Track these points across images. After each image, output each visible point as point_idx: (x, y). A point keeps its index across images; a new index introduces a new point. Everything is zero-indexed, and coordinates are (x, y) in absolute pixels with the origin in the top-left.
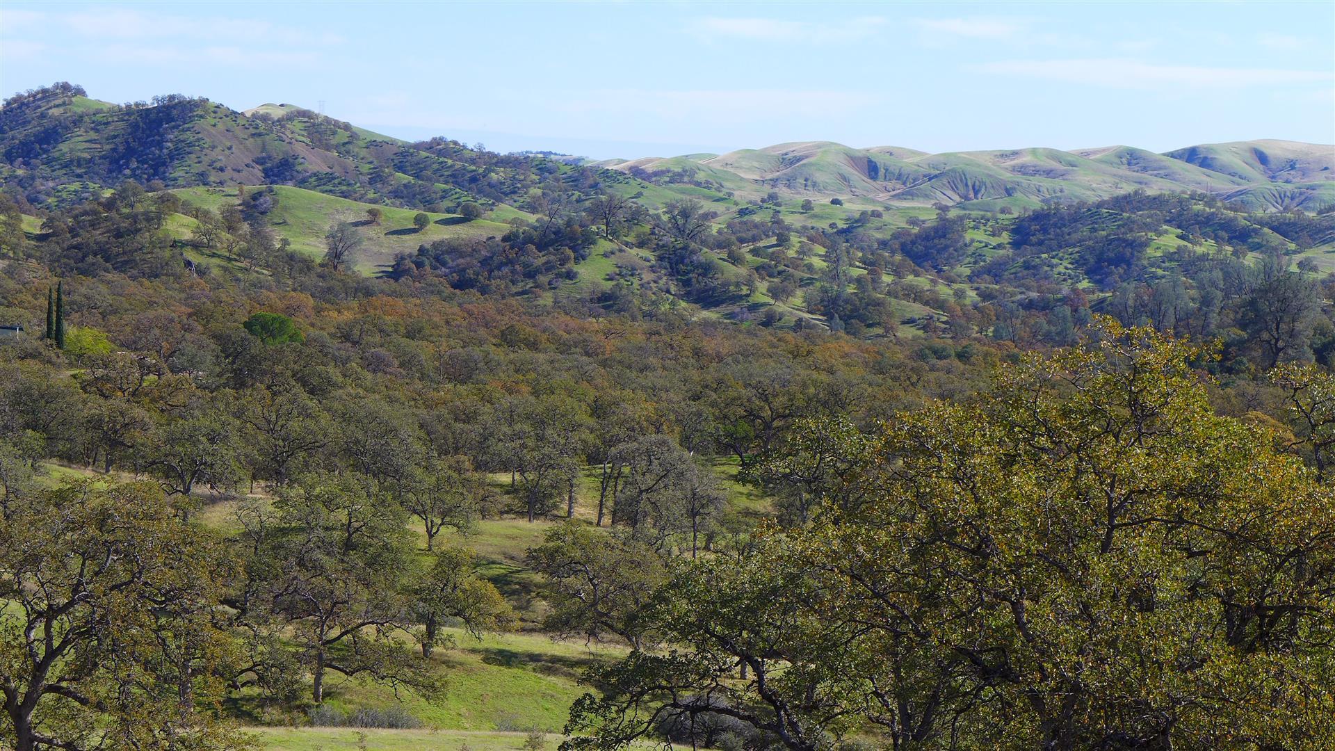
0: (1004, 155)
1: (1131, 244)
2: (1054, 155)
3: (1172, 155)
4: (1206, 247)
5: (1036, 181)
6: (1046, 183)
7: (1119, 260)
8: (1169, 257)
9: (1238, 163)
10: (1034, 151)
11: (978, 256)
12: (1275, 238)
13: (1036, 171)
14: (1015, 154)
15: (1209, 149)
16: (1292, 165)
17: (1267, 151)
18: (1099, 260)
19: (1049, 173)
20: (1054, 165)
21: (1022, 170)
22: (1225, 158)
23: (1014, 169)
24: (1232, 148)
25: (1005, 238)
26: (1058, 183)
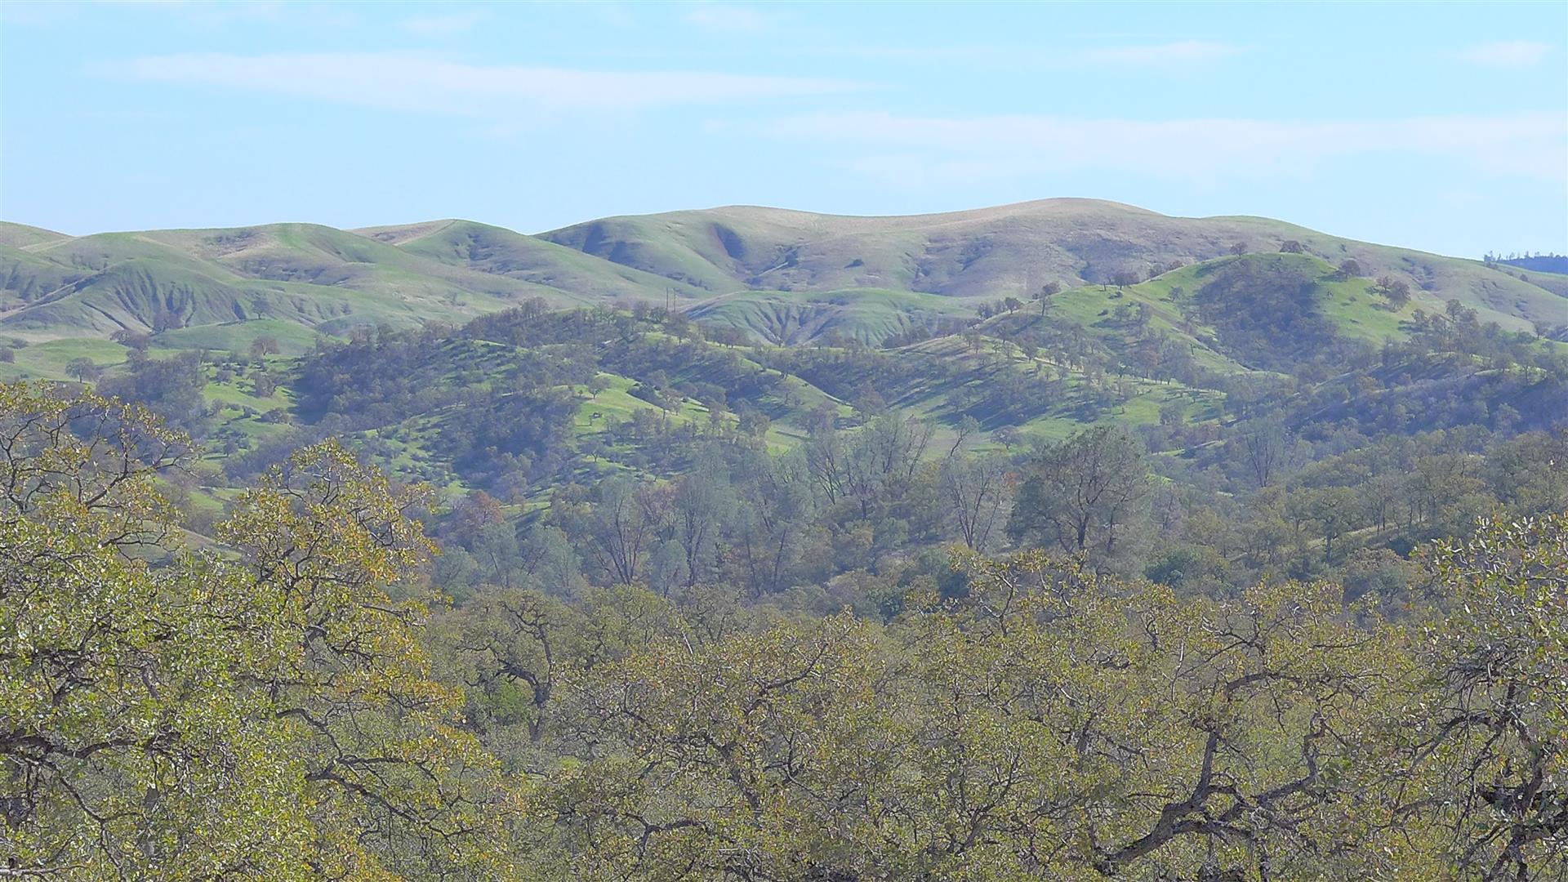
0: (224, 239)
1: (540, 408)
2: (323, 237)
3: (555, 237)
4: (686, 413)
5: (293, 289)
6: (314, 294)
7: (520, 442)
8: (620, 432)
9: (685, 254)
10: (284, 231)
11: (231, 438)
12: (812, 397)
13: (291, 271)
14: (246, 236)
15: (628, 225)
16: (789, 257)
17: (740, 230)
18: (480, 442)
19: (316, 274)
20: (324, 257)
21: (261, 267)
22: (660, 244)
23: (246, 267)
24: (671, 223)
25: (281, 398)
26: (338, 296)
